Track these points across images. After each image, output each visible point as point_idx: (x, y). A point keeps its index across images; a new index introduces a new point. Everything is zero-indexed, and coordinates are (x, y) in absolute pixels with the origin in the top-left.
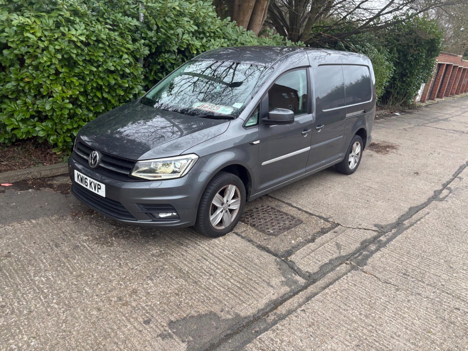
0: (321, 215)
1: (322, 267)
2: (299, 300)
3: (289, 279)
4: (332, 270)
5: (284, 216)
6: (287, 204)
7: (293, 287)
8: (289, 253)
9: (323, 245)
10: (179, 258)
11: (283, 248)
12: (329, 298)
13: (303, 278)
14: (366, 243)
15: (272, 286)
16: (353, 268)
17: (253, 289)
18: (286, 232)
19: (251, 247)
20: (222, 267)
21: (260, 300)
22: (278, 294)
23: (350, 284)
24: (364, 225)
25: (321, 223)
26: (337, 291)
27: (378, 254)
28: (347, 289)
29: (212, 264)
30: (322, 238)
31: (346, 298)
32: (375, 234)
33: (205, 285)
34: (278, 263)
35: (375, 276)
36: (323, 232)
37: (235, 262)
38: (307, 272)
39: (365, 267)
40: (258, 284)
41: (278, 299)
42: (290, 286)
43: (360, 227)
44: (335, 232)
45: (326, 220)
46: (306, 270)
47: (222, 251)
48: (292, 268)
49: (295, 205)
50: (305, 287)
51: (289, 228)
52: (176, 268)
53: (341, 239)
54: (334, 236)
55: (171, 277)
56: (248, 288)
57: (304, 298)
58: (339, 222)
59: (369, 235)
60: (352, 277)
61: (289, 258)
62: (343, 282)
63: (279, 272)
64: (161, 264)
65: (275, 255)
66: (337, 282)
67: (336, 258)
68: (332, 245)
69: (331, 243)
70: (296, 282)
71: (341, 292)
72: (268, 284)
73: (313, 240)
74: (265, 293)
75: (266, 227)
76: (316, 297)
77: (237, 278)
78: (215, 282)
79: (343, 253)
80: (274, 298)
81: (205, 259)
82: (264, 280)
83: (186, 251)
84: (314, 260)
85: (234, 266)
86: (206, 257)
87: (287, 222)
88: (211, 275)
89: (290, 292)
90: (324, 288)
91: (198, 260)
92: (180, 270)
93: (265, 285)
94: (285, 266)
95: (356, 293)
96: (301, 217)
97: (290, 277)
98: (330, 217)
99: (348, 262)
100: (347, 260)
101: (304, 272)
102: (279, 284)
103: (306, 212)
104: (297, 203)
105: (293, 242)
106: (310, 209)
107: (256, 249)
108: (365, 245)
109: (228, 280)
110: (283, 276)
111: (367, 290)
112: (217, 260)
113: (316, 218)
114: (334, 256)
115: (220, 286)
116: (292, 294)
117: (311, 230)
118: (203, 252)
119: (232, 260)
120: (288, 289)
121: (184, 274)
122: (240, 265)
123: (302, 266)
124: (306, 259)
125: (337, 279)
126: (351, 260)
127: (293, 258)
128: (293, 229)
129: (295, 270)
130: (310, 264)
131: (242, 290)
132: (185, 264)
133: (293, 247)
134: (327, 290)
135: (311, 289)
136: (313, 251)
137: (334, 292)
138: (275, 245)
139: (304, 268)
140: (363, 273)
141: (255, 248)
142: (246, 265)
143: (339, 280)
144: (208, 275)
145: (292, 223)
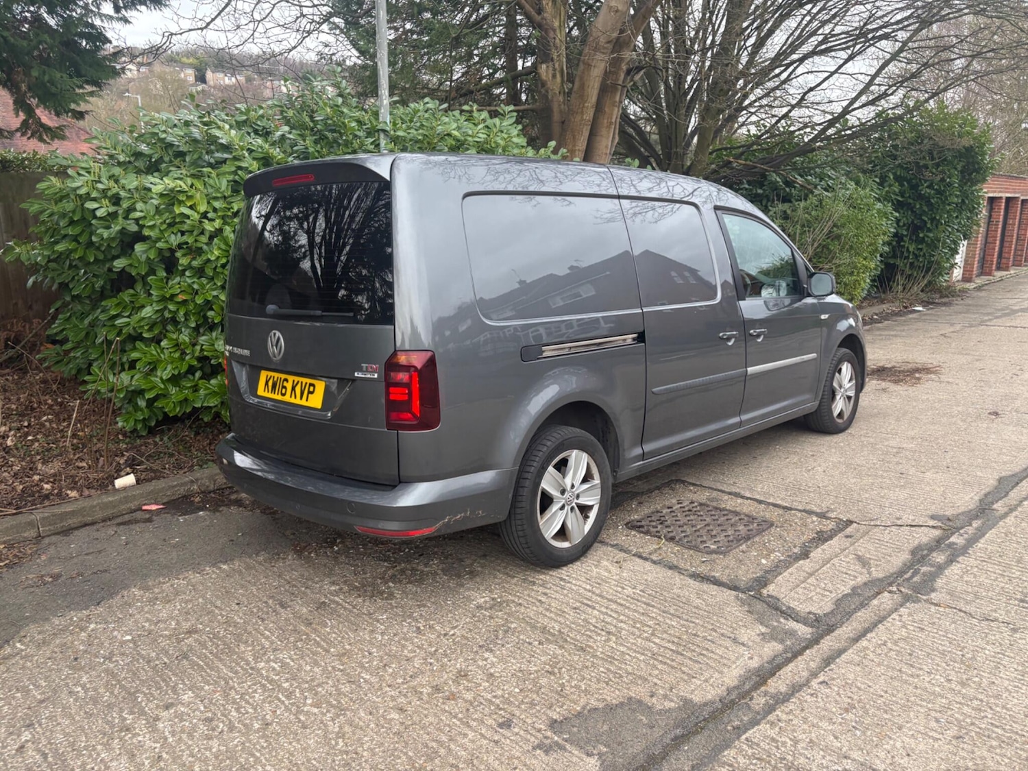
0: (808, 508)
1: (838, 603)
2: (808, 664)
3: (774, 628)
4: (863, 605)
5: (730, 517)
6: (730, 493)
7: (788, 643)
8: (763, 582)
9: (828, 562)
10: (535, 608)
11: (745, 574)
12: (871, 656)
13: (805, 624)
14: (922, 550)
15: (743, 644)
16: (907, 599)
17: (704, 652)
18: (744, 546)
19: (677, 579)
20: (628, 617)
21: (725, 670)
22: (761, 656)
23: (912, 628)
24: (907, 518)
25: (813, 522)
26: (886, 642)
27: (955, 569)
28: (908, 637)
29: (607, 614)
30: (824, 550)
31: (910, 655)
32: (937, 533)
33: (602, 653)
34: (743, 602)
35: (960, 610)
36: (822, 538)
37: (653, 606)
38: (810, 613)
39: (933, 595)
40: (713, 642)
41: (762, 666)
42: (782, 641)
43: (899, 522)
44: (847, 537)
45: (822, 516)
46: (807, 610)
47: (620, 589)
48: (777, 609)
49: (748, 495)
50: (815, 641)
51: (748, 538)
52: (534, 627)
53: (865, 547)
54: (848, 545)
55: (530, 644)
56: (694, 651)
57: (818, 660)
58: (851, 518)
59: (925, 536)
60: (910, 614)
61: (765, 592)
62: (893, 625)
63: (750, 618)
64: (501, 622)
65: (735, 588)
66: (880, 626)
67: (865, 584)
68: (848, 560)
69: (846, 557)
70: (792, 633)
71: (895, 643)
72: (735, 640)
73: (805, 555)
74: (733, 658)
75: (700, 539)
76: (843, 656)
77: (665, 636)
78: (622, 645)
79: (877, 574)
80: (755, 664)
81: (588, 605)
82: (722, 635)
83: (545, 594)
84: (818, 590)
85: (654, 615)
86: (589, 603)
87: (741, 528)
88: (609, 633)
89: (785, 651)
90: (856, 640)
91: (575, 608)
92: (544, 629)
93: (728, 643)
94: (759, 606)
95: (929, 643)
96: (768, 515)
97: (775, 624)
98: (830, 510)
99: (894, 589)
100: (891, 584)
101: (802, 615)
102: (758, 639)
103: (775, 505)
104: (751, 490)
105: (764, 561)
106: (782, 499)
107: (691, 581)
108: (919, 555)
109: (647, 639)
110: (761, 624)
111: (950, 636)
112: (614, 606)
113: (799, 514)
114: (859, 579)
115: (635, 651)
116: (789, 655)
117: (796, 538)
118: (580, 594)
119: (645, 603)
120: (779, 647)
121: (554, 635)
122: (664, 612)
123: (796, 603)
124: (800, 590)
125: (880, 622)
126: (899, 585)
127: (771, 589)
128: (757, 539)
129: (782, 612)
130: (811, 598)
131: (682, 655)
132: (551, 619)
133: (767, 572)
134: (863, 643)
135: (827, 644)
136: (811, 575)
137: (880, 646)
138: (727, 571)
139: (803, 608)
140: (933, 607)
141: (687, 578)
142: (677, 610)
143: (885, 623)
144: (604, 633)
145: (751, 527)
